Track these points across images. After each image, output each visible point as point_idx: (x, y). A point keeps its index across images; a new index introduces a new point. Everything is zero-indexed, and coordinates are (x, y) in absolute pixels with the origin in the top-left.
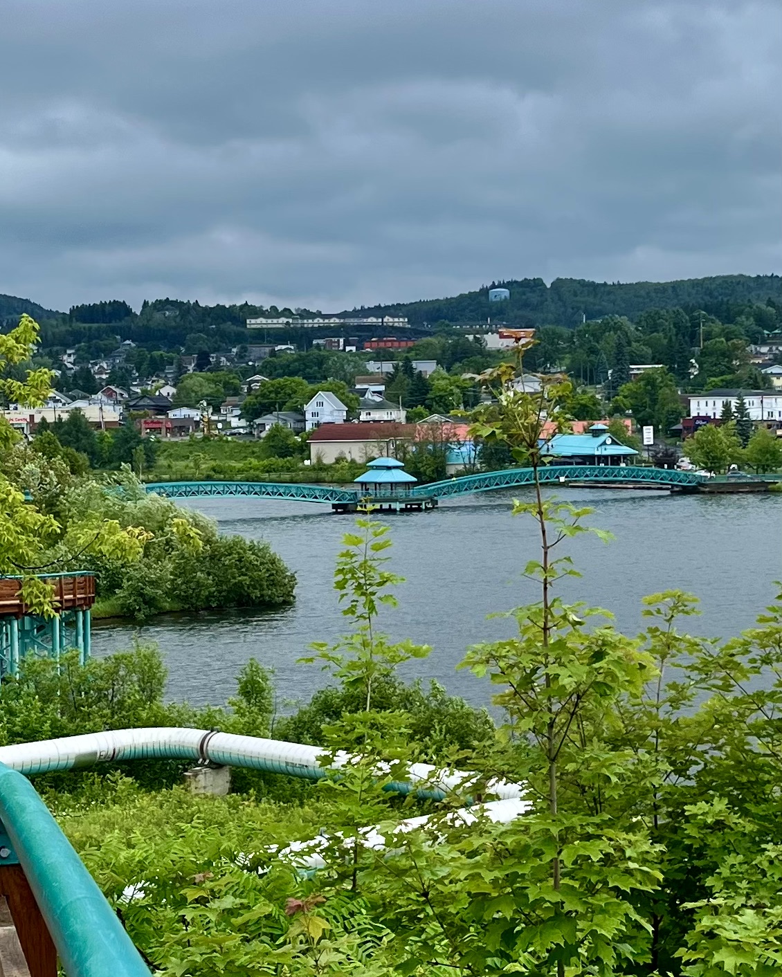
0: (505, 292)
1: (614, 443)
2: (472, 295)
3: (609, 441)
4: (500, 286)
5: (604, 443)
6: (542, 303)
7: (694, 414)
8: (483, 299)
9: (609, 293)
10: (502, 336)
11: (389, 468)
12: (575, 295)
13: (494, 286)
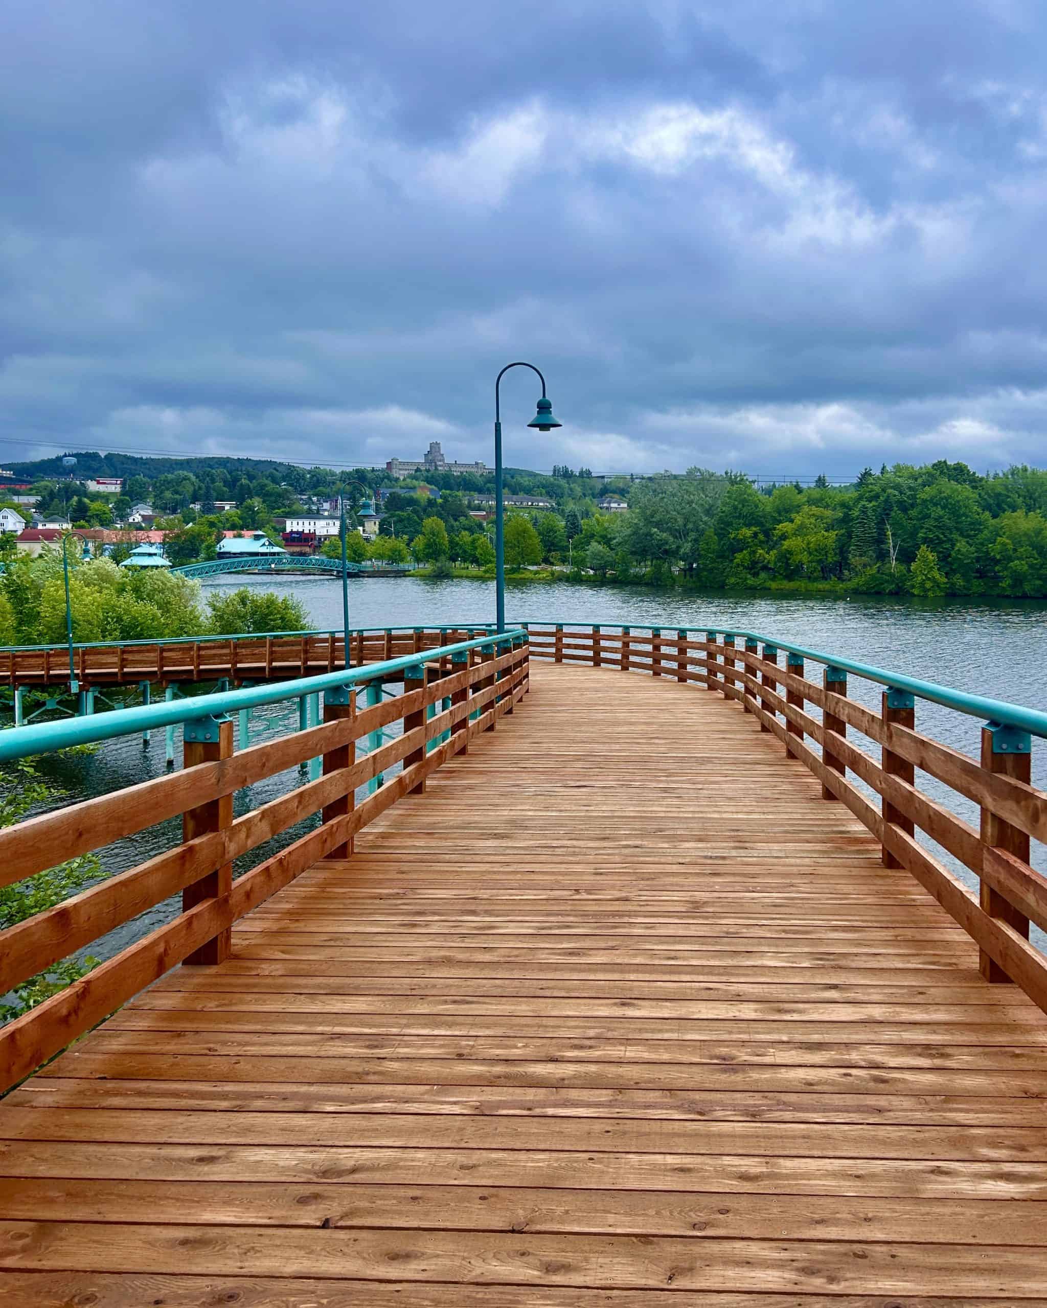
0: (74, 460)
1: (270, 544)
2: (50, 461)
3: (267, 543)
4: (69, 456)
5: (264, 545)
6: (100, 467)
7: (288, 530)
8: (59, 463)
9: (145, 464)
10: (99, 483)
11: (150, 555)
12: (123, 464)
13: (65, 456)
